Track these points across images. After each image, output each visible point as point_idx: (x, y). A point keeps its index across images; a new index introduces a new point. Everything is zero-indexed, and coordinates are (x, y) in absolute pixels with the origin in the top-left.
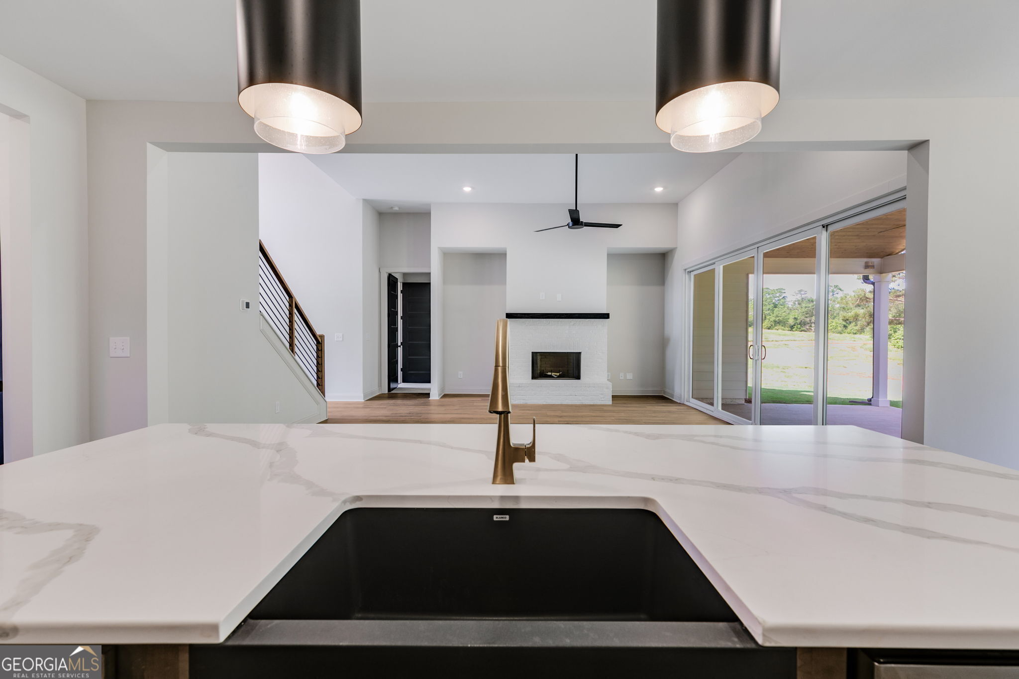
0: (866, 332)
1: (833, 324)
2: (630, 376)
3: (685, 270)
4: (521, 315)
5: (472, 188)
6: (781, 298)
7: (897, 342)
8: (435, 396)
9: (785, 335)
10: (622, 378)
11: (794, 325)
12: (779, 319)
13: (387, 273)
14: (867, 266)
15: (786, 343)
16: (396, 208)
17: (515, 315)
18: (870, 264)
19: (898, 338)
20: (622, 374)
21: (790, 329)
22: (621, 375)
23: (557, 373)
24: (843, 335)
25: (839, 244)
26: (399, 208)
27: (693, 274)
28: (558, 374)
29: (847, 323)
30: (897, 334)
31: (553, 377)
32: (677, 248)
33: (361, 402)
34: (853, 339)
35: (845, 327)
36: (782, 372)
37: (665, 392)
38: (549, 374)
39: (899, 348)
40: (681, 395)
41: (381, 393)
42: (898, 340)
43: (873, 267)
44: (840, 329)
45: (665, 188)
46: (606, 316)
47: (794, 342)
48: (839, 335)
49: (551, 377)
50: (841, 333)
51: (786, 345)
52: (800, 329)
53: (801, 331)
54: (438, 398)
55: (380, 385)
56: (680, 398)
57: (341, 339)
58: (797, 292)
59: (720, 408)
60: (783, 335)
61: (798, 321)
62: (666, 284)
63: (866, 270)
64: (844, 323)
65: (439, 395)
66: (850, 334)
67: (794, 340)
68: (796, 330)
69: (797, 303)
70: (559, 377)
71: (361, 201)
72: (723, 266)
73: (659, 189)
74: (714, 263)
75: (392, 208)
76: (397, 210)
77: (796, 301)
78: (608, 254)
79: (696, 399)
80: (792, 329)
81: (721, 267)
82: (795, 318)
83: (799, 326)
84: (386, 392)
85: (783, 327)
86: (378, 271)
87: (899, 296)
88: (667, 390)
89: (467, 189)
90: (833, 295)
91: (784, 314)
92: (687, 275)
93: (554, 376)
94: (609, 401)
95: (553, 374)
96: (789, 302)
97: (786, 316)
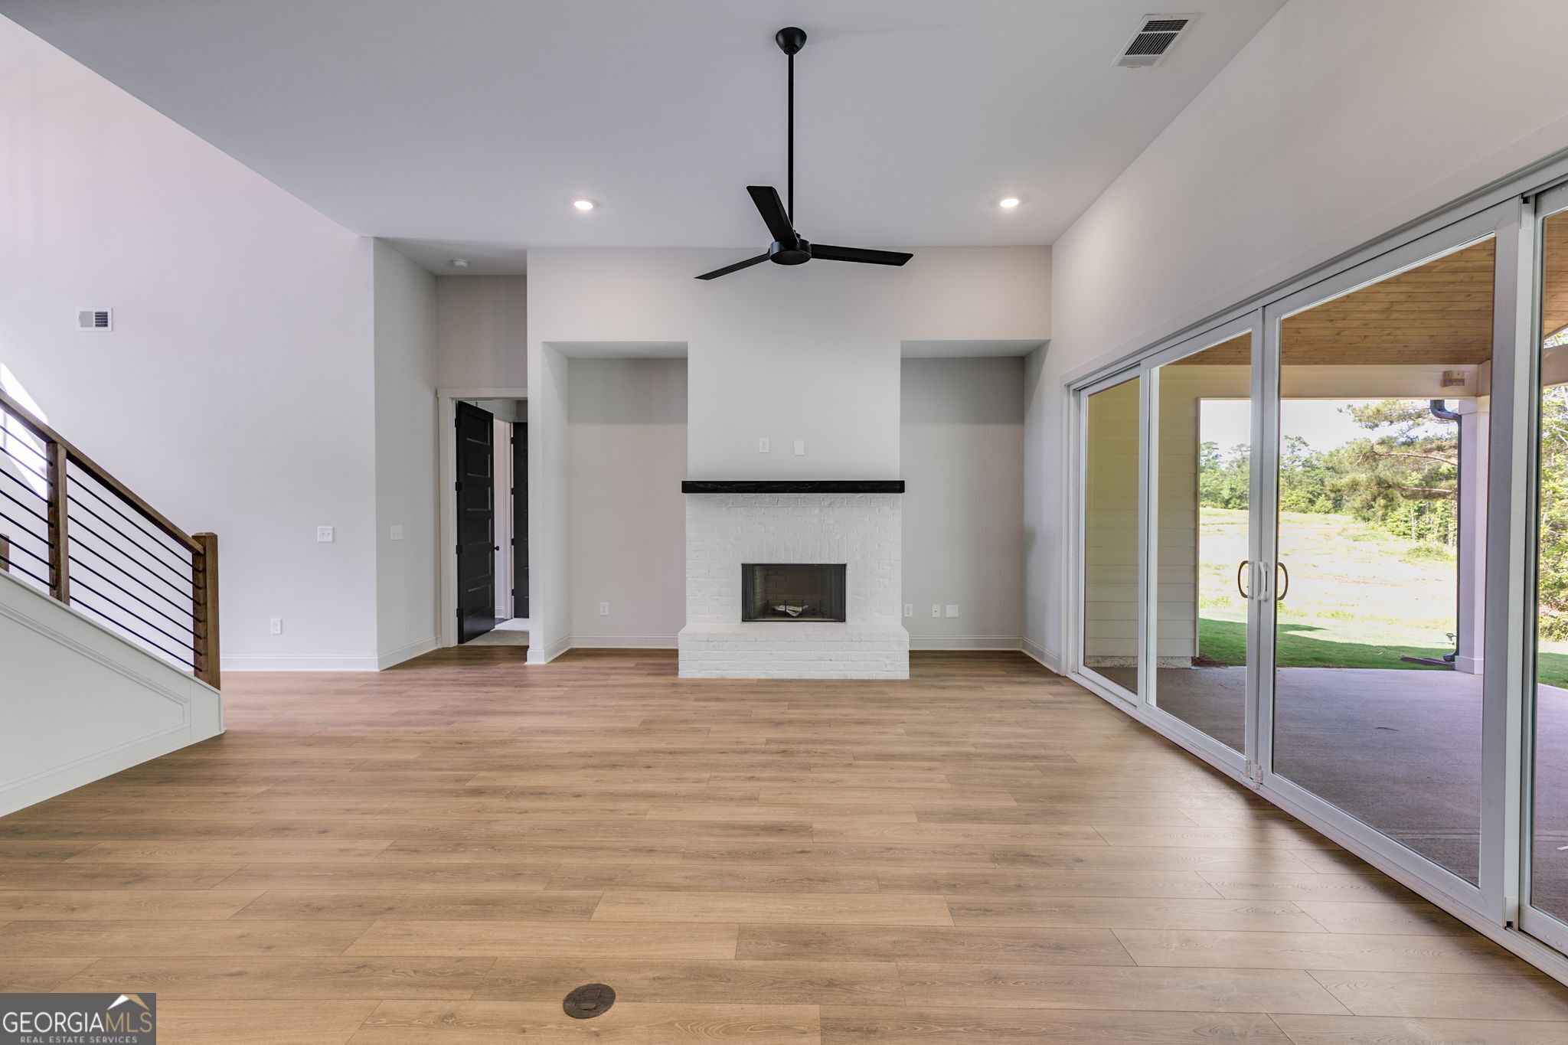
0: (1344, 510)
1: (1293, 497)
2: (952, 611)
3: (1068, 386)
4: (715, 486)
5: (596, 204)
6: (1211, 457)
7: (1397, 526)
8: (537, 657)
9: (1217, 515)
10: (937, 615)
11: (1231, 499)
12: (1206, 491)
13: (452, 399)
14: (1448, 381)
15: (1221, 527)
16: (462, 263)
17: (702, 486)
18: (1456, 376)
19: (1398, 520)
20: (936, 607)
21: (1223, 505)
22: (934, 609)
23: (799, 606)
24: (1309, 514)
25: (1397, 332)
26: (469, 263)
27: (1085, 394)
28: (800, 609)
29: (1314, 495)
30: (1396, 513)
31: (790, 616)
32: (1049, 341)
33: (375, 673)
34: (1326, 522)
35: (1312, 502)
36: (1215, 574)
37: (1025, 645)
38: (781, 608)
39: (1399, 535)
40: (1060, 657)
41: (440, 646)
42: (1398, 523)
43: (1461, 382)
44: (1303, 505)
45: (1024, 199)
46: (897, 487)
47: (1233, 526)
48: (1302, 514)
49: (785, 616)
50: (1305, 512)
51: (1219, 530)
52: (1239, 505)
53: (1242, 509)
54: (543, 662)
55: (438, 630)
56: (1058, 663)
57: (330, 539)
58: (1235, 448)
59: (1153, 701)
60: (1215, 515)
61: (1238, 494)
62: (1027, 420)
63: (1446, 388)
64: (1310, 496)
65: (548, 653)
66: (1320, 514)
67: (1232, 524)
68: (1234, 507)
69: (1235, 464)
70: (803, 616)
71: (372, 241)
72: (1160, 368)
73: (1009, 204)
74: (1137, 365)
75: (452, 262)
76: (463, 267)
77: (1233, 462)
78: (903, 360)
79: (1094, 669)
80: (1227, 505)
81: (1156, 371)
82: (1232, 489)
83: (1238, 501)
84: (453, 642)
85: (1213, 503)
86: (431, 397)
87: (1430, 451)
88: (1029, 641)
89: (583, 206)
90: (1293, 452)
91: (1214, 481)
92: (1072, 398)
93: (790, 612)
94: (901, 670)
95: (790, 609)
96: (1222, 463)
97: (1218, 486)
